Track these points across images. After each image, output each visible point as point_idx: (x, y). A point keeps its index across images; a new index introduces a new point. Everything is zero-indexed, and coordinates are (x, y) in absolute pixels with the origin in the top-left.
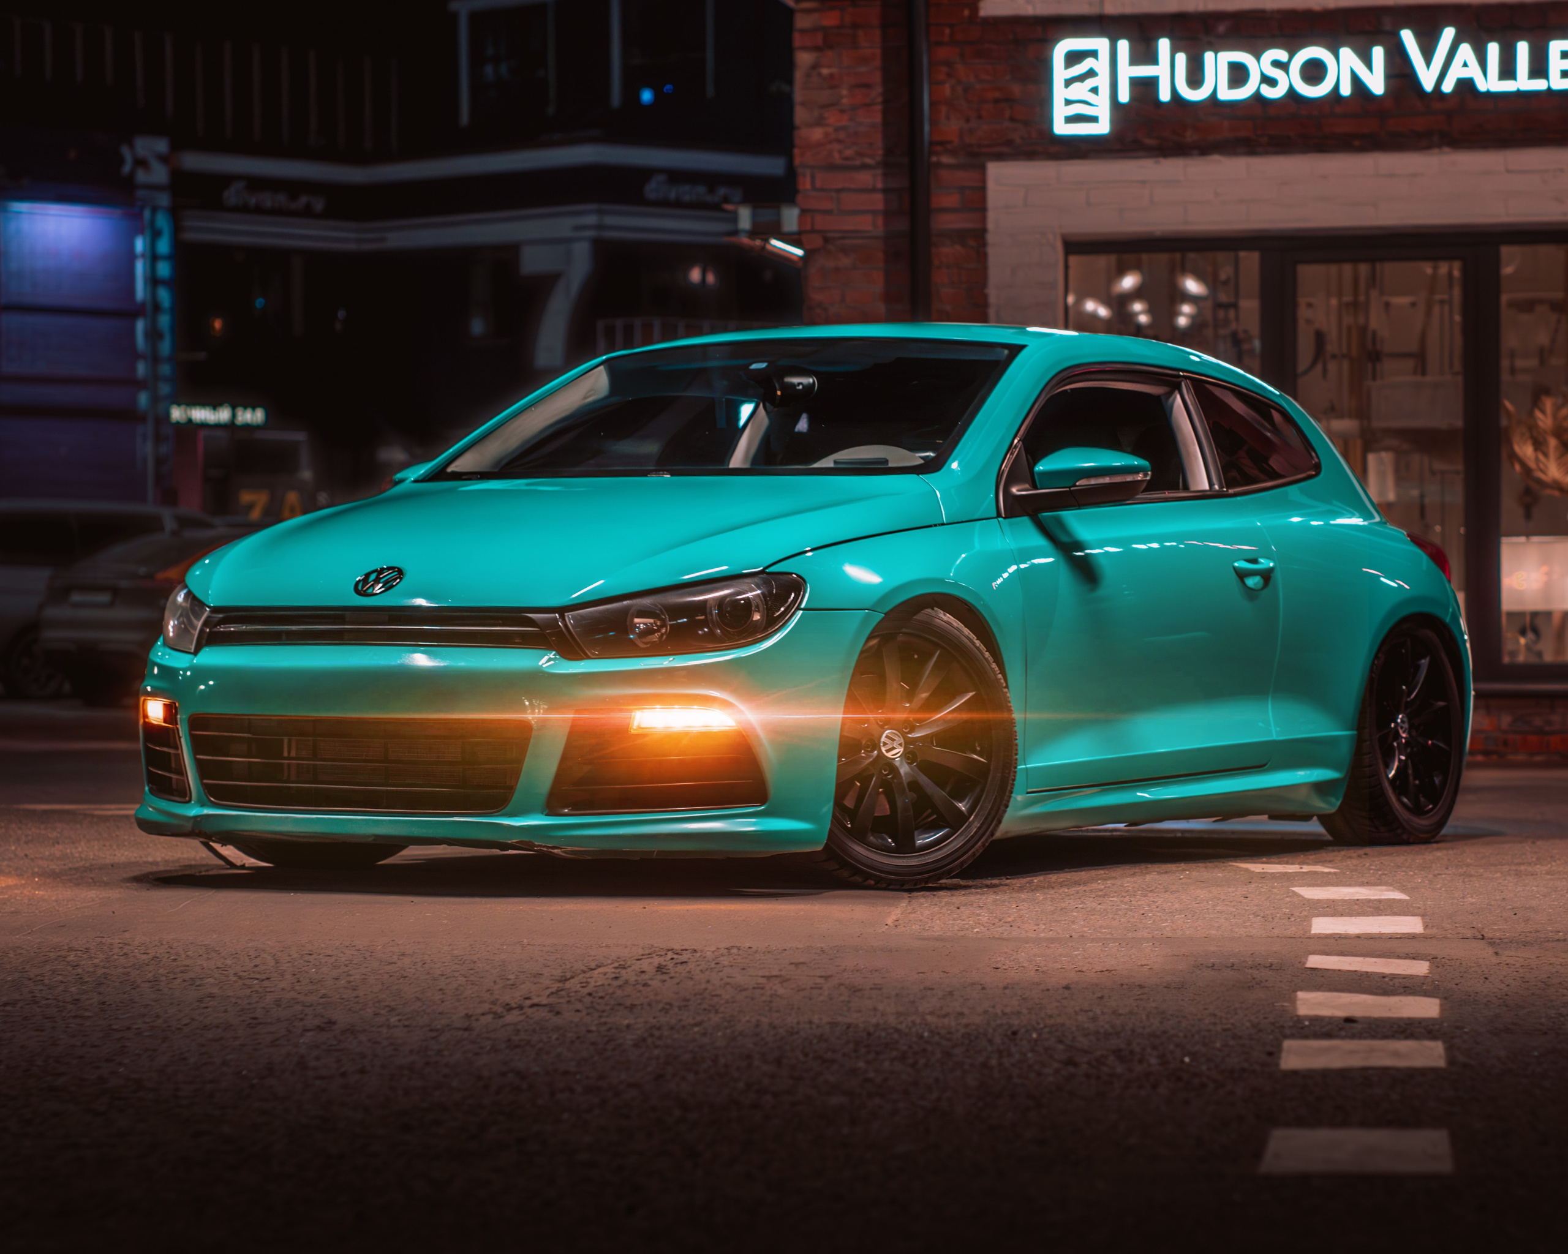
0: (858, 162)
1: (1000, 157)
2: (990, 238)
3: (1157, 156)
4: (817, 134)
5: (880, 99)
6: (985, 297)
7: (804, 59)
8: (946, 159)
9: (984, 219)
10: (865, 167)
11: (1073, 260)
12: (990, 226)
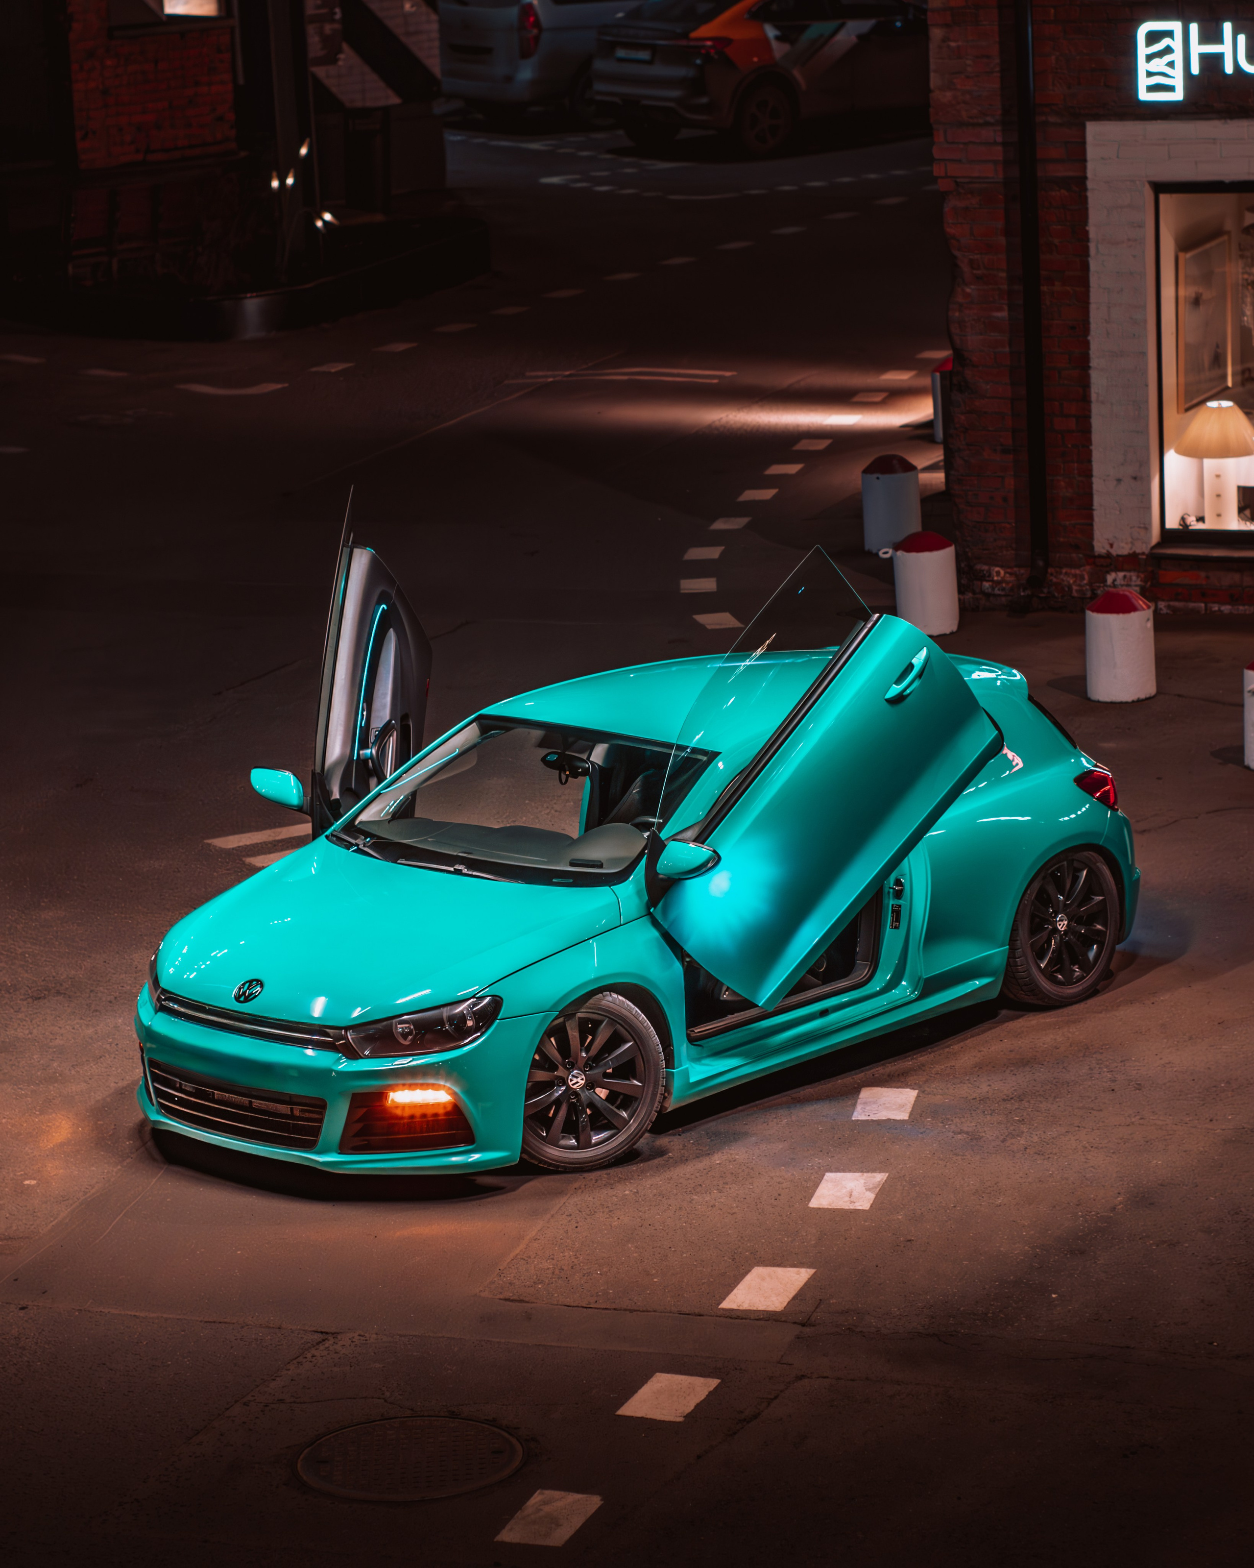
0: (981, 121)
1: (1097, 117)
2: (1090, 185)
3: (1225, 118)
4: (947, 96)
5: (998, 69)
6: (1087, 233)
7: (936, 33)
8: (1052, 119)
9: (1084, 168)
10: (987, 124)
11: (1163, 197)
12: (1089, 174)
